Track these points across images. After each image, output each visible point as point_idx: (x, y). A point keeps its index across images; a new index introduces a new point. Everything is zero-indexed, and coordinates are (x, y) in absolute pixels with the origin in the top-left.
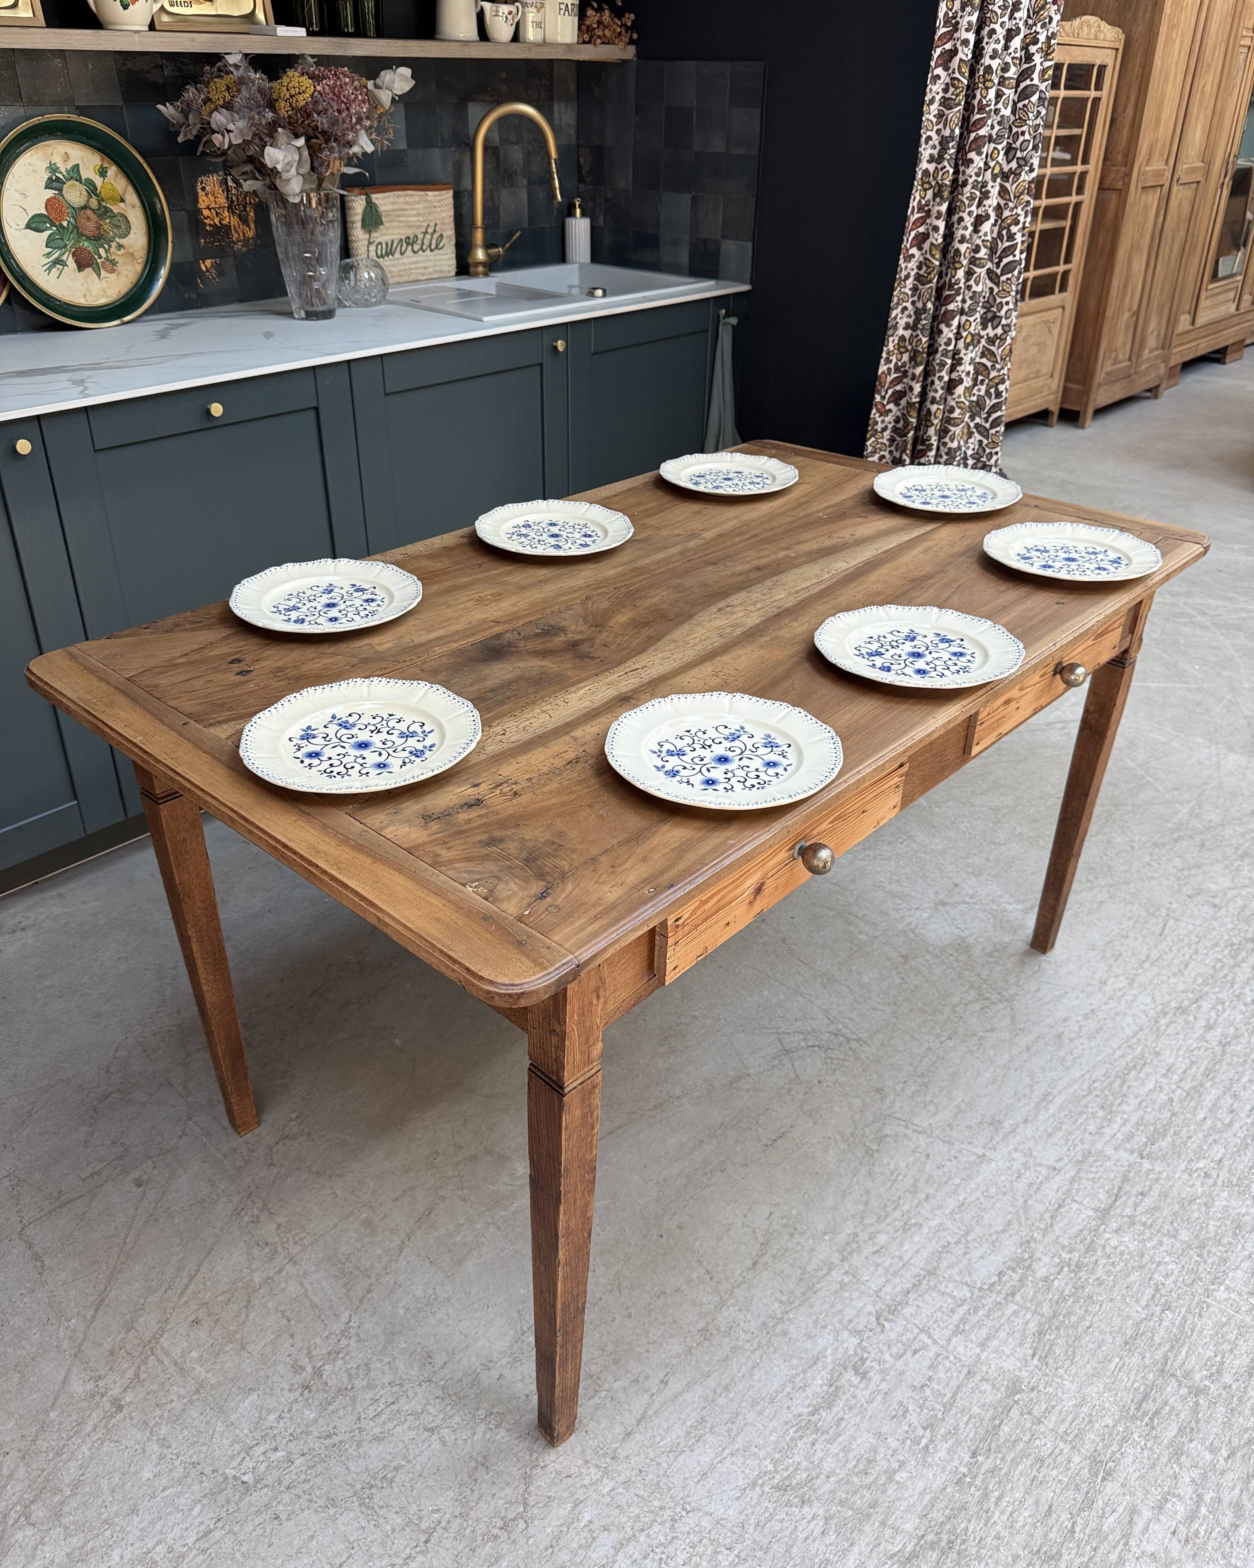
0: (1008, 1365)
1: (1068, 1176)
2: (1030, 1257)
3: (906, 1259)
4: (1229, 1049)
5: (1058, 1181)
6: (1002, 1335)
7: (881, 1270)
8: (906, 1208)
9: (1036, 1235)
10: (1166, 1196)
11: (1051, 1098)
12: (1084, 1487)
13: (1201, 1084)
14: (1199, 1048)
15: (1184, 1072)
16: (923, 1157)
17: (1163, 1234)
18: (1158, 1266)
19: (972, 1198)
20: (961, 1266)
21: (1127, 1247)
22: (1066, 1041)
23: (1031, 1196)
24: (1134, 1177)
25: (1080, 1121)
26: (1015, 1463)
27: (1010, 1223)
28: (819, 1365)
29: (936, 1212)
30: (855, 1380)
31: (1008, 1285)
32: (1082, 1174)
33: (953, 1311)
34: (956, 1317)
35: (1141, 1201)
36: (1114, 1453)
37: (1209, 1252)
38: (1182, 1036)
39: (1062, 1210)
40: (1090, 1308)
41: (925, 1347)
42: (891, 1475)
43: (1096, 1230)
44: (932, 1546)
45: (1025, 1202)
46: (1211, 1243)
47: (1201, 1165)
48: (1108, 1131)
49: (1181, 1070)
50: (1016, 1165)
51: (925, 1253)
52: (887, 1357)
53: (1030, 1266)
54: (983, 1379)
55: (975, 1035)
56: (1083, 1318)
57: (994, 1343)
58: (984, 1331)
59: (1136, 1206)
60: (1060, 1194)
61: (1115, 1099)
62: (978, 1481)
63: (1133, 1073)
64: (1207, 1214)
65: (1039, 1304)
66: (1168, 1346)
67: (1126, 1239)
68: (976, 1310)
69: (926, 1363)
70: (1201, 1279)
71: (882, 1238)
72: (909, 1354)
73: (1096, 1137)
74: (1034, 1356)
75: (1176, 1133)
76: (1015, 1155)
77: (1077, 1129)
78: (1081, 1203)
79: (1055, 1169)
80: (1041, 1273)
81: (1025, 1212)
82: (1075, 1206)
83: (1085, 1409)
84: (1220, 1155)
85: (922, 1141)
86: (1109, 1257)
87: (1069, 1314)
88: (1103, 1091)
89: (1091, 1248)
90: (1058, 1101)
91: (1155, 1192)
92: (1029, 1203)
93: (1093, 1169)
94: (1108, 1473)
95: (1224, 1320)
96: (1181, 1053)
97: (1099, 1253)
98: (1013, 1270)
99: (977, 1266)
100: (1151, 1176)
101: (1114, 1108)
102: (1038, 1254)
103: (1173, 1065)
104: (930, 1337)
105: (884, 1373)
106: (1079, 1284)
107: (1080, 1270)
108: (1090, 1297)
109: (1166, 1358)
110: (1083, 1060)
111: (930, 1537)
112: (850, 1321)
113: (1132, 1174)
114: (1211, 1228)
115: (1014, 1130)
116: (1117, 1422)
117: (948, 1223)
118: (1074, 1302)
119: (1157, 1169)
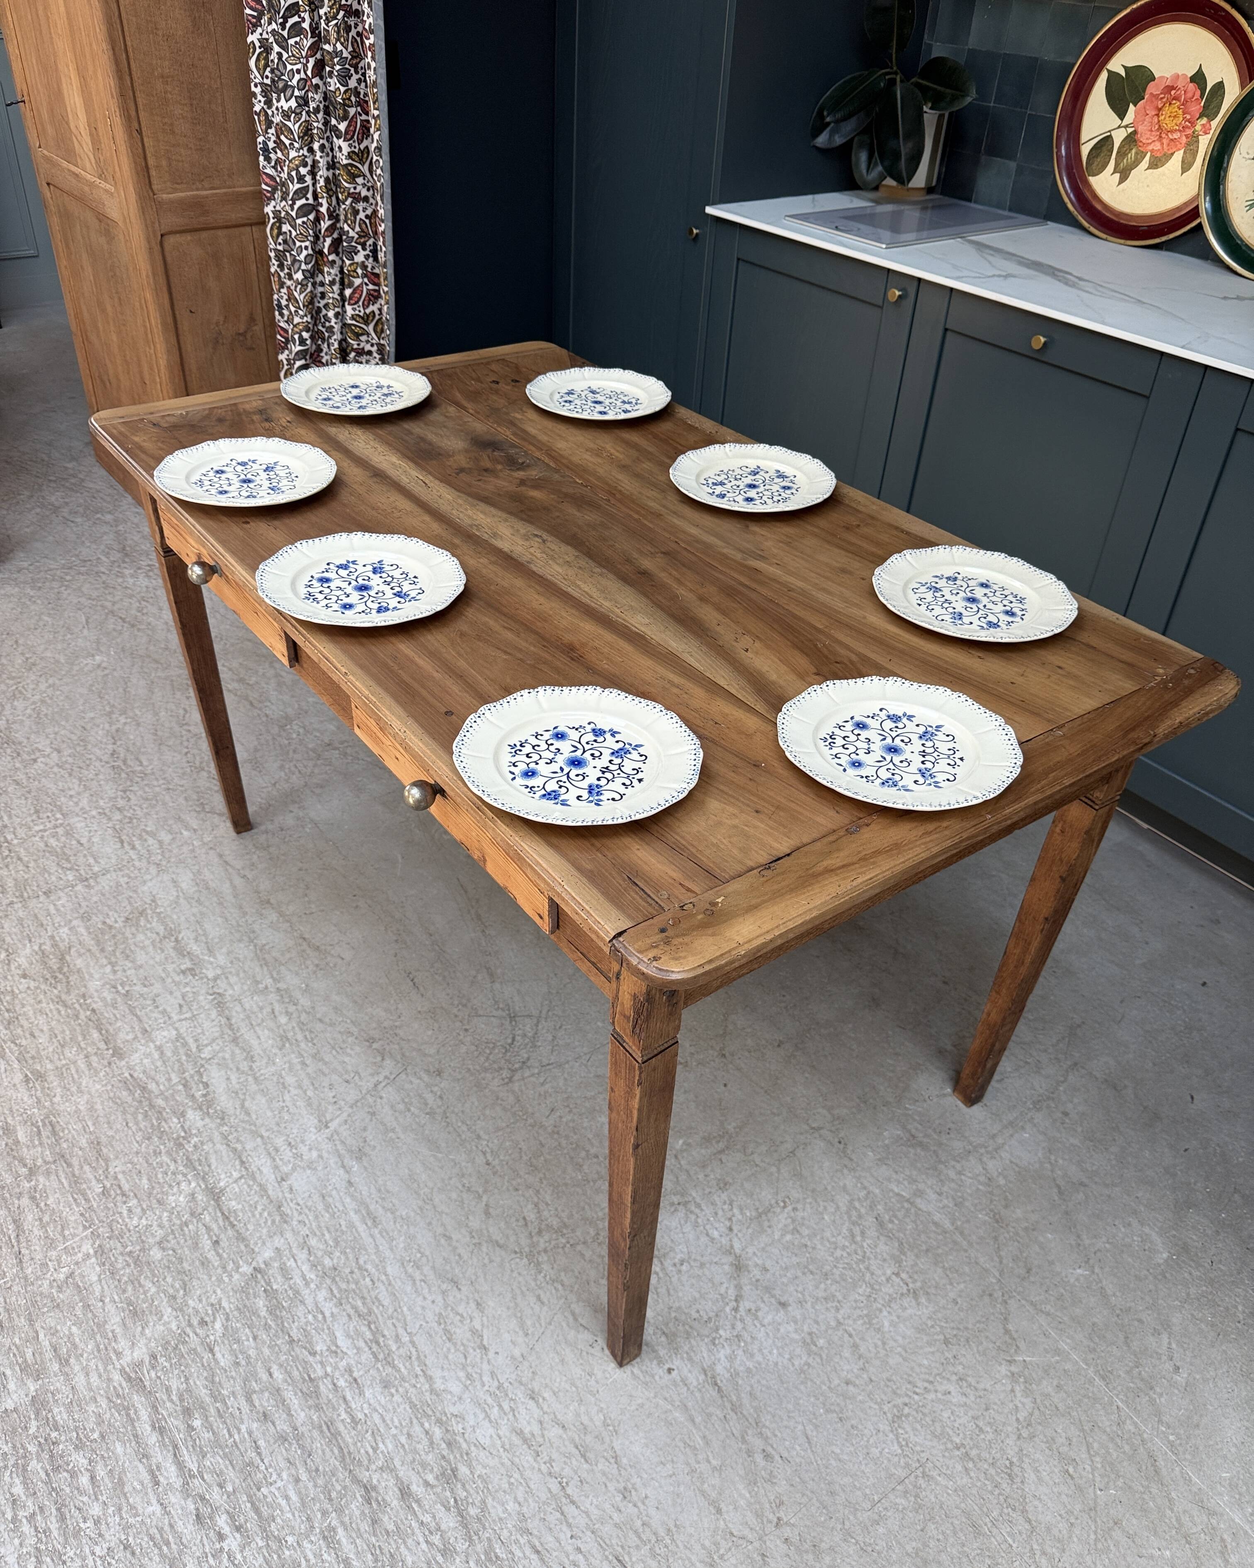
0: (135, 1058)
1: (270, 1187)
2: (208, 1113)
3: (257, 1029)
4: (359, 1493)
5: (268, 1175)
6: (159, 1064)
7: (255, 1009)
8: (303, 1045)
9: (226, 1128)
10: (203, 1264)
11: (369, 1224)
12: (30, 1062)
13: (318, 1407)
14: (375, 1450)
15: (344, 1399)
16: (346, 1077)
17: (167, 1235)
18: (143, 1209)
19: (287, 1097)
20: (229, 1061)
21: (173, 1195)
22: (444, 1286)
23: (265, 1144)
24: (238, 1247)
25: (327, 1236)
26: (73, 1030)
27: (248, 1114)
28: (206, 952)
29: (287, 1065)
30: (183, 967)
31: (194, 1086)
32: (265, 1200)
33: (196, 1041)
34: (191, 1041)
35: (210, 1237)
36: (36, 1090)
37: (128, 1265)
38: (403, 1439)
39: (237, 1162)
40: (140, 1133)
41: (181, 1012)
42: (113, 965)
43: (203, 1179)
44: (60, 969)
45: (262, 1137)
46: (135, 1272)
47: (218, 1325)
48: (302, 1256)
49: (349, 1397)
50: (303, 1149)
51: (254, 1043)
52: (188, 989)
53: (201, 1109)
54: (136, 1038)
55: (485, 1191)
56: (137, 1123)
57: (156, 1055)
58: (169, 1054)
59: (208, 1229)
60: (255, 1169)
61: (340, 1290)
62: (77, 1006)
63: (368, 1335)
64: (165, 1292)
65: (166, 1099)
66: (77, 1173)
67: (181, 1199)
68: (187, 1055)
69: (169, 1009)
70: (110, 1238)
71: (283, 1020)
72: (182, 1002)
73: (301, 1241)
74: (131, 1076)
75: (267, 1327)
76: (315, 1154)
77: (319, 1227)
78: (236, 1181)
79: (283, 1179)
80: (191, 1114)
81: (252, 1132)
82: (236, 1175)
83: (74, 1089)
84: (219, 1356)
85: (367, 1084)
86: (174, 1173)
87: (146, 1115)
88: (357, 1283)
89: (189, 1163)
90: (361, 1228)
91: (211, 1255)
92: (259, 1139)
93: (266, 1214)
94: (27, 1080)
95: (67, 1233)
96: (376, 1418)
97: (181, 1168)
98: (204, 1096)
99: (223, 1072)
100: (231, 1266)
101: (328, 1281)
102: (207, 1120)
103: (361, 1393)
104: (186, 1019)
105: (177, 984)
106: (165, 1137)
107: (175, 1144)
108: (149, 1139)
109: (69, 1165)
110: (409, 1289)
111: (65, 969)
112: (227, 978)
113: (243, 1247)
114: (148, 1284)
115: (343, 1167)
116: (53, 1103)
117: (273, 1069)
118: (153, 1125)
119: (236, 1276)
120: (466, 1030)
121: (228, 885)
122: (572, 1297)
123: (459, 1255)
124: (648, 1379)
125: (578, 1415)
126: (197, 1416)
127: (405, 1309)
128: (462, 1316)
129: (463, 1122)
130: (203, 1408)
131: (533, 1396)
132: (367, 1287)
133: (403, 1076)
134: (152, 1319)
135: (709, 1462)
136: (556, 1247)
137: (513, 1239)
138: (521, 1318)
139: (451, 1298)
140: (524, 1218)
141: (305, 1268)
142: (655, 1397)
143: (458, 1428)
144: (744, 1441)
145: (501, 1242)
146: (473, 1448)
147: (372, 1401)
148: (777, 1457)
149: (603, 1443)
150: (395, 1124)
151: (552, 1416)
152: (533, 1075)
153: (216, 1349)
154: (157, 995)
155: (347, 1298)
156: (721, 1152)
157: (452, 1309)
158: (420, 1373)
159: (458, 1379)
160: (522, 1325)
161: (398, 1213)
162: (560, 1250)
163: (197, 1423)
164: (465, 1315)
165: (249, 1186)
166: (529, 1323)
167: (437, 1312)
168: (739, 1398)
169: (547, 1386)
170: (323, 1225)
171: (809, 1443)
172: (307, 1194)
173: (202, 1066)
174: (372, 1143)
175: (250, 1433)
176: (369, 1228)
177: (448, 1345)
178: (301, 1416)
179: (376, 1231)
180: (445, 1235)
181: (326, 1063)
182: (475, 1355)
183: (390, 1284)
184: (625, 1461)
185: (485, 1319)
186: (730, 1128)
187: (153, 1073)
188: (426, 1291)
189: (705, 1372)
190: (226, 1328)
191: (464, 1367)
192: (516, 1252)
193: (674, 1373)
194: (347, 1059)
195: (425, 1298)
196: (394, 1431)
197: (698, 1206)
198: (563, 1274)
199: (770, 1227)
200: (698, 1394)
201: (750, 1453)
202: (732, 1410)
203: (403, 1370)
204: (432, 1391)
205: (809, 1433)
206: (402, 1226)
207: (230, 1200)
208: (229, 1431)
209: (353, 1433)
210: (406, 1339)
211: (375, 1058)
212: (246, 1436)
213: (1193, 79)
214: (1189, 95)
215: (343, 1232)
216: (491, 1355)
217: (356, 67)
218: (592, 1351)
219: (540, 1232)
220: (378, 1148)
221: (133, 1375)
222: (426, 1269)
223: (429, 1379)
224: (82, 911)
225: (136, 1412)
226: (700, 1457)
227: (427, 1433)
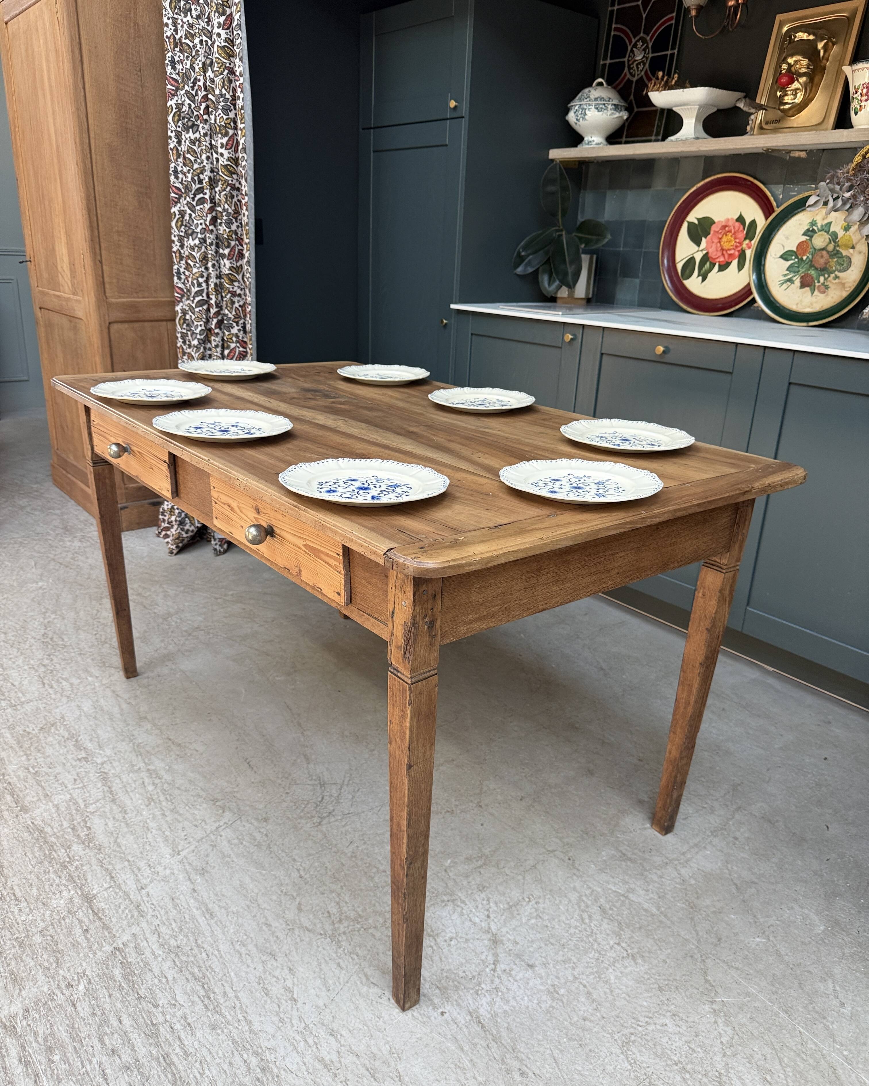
0: (38, 811)
1: (132, 893)
2: (89, 846)
3: (131, 793)
5: (131, 886)
6: (55, 815)
7: (130, 781)
8: (164, 803)
9: (101, 855)
10: (74, 945)
11: (208, 917)
13: (157, 1045)
14: (202, 1075)
15: (179, 1038)
16: (196, 823)
17: (47, 926)
18: (30, 909)
19: (149, 835)
20: (108, 814)
21: (56, 899)
22: (264, 958)
23: (130, 865)
24: (103, 933)
27: (119, 846)
28: (97, 747)
29: (151, 816)
30: (80, 757)
31: (80, 830)
32: (127, 902)
33: (84, 801)
34: (80, 801)
35: (82, 927)
37: (14, 947)
38: (226, 1067)
39: (108, 878)
40: (35, 860)
41: (75, 784)
42: (28, 755)
43: (80, 888)
45: (129, 861)
46: (19, 952)
47: (81, 987)
48: (153, 939)
49: (183, 1037)
50: (159, 869)
51: (128, 802)
52: (82, 770)
53: (83, 843)
54: (39, 800)
55: (298, 895)
56: (33, 853)
57: (53, 810)
58: (63, 809)
59: (80, 921)
60: (121, 882)
61: (181, 962)
63: (202, 992)
64: (41, 965)
65: (58, 838)
67: (62, 902)
68: (77, 810)
69: (66, 782)
71: (150, 788)
72: (76, 778)
73: (153, 928)
74: (32, 823)
75: (121, 988)
76: (168, 872)
77: (168, 919)
78: (106, 890)
79: (142, 888)
80: (75, 847)
81: (121, 858)
82: (106, 886)
84: (79, 1009)
85: (211, 827)
86: (58, 885)
87: (41, 848)
88: (195, 957)
89: (71, 878)
90: (201, 920)
91: (81, 939)
92: (126, 863)
93: (127, 911)
96: (204, 1051)
97: (64, 882)
98: (87, 835)
99: (103, 821)
100: (96, 946)
101: (173, 956)
102: (87, 851)
103: (193, 1034)
104: (78, 788)
105: (74, 767)
106: (54, 861)
107: (61, 866)
108: (41, 863)
110: (236, 960)
112: (111, 763)
113: (107, 934)
115: (190, 880)
117: (140, 818)
118: (45, 854)
119: (99, 954)
120: (287, 793)
121: (117, 708)
122: (365, 964)
123: (277, 937)
124: (425, 1019)
125: (369, 1046)
126: (57, 1052)
127: (232, 974)
128: (278, 978)
129: (282, 851)
130: (63, 1046)
131: (332, 1033)
132: (203, 960)
133: (238, 822)
134: (28, 984)
135: (475, 1078)
136: (353, 930)
137: (319, 926)
138: (324, 979)
139: (269, 966)
140: (328, 912)
141: (155, 947)
142: (431, 1032)
143: (271, 1057)
144: (503, 1062)
145: (310, 928)
146: (282, 1072)
147: (201, 1040)
148: (531, 1074)
149: (389, 1066)
150: (230, 852)
151: (348, 1048)
152: (337, 820)
153: (78, 1004)
154: (59, 774)
155: (187, 967)
156: (480, 867)
157: (270, 973)
158: (243, 1018)
159: (273, 1022)
160: (325, 983)
161: (230, 910)
162: (356, 933)
163: (56, 1058)
164: (280, 977)
165: (115, 892)
166: (330, 982)
167: (258, 975)
168: (498, 1032)
169: (344, 1026)
170: (171, 918)
171: (556, 1062)
172: (160, 898)
173: (88, 816)
174: (213, 864)
175: (100, 1064)
176: (207, 919)
177: (265, 998)
178: (142, 1051)
179: (213, 921)
180: (266, 924)
181: (180, 815)
182: (287, 1005)
183: (221, 957)
184: (407, 1079)
185: (295, 980)
186: (487, 851)
187: (50, 821)
188: (249, 961)
189: (470, 1013)
190: (87, 989)
191: (278, 1014)
192: (321, 934)
193: (446, 1015)
194: (196, 812)
195: (248, 966)
196: (218, 1061)
197: (463, 902)
198: (358, 949)
199: (518, 914)
200: (465, 1030)
201: (508, 1071)
202: (493, 1040)
203: (228, 1016)
204: (251, 1031)
205: (556, 1055)
206: (233, 918)
207: (100, 902)
208: (82, 1062)
209: (185, 1062)
210: (231, 994)
211: (217, 811)
212: (96, 1066)
213: (738, 220)
214: (737, 229)
215: (186, 922)
216: (299, 1004)
217: (236, 219)
218: (380, 1000)
219: (340, 921)
220: (217, 867)
221: (8, 1024)
222: (250, 947)
223: (249, 1023)
224: (9, 724)
225: (7, 1050)
226: (468, 1075)
227: (245, 1061)
